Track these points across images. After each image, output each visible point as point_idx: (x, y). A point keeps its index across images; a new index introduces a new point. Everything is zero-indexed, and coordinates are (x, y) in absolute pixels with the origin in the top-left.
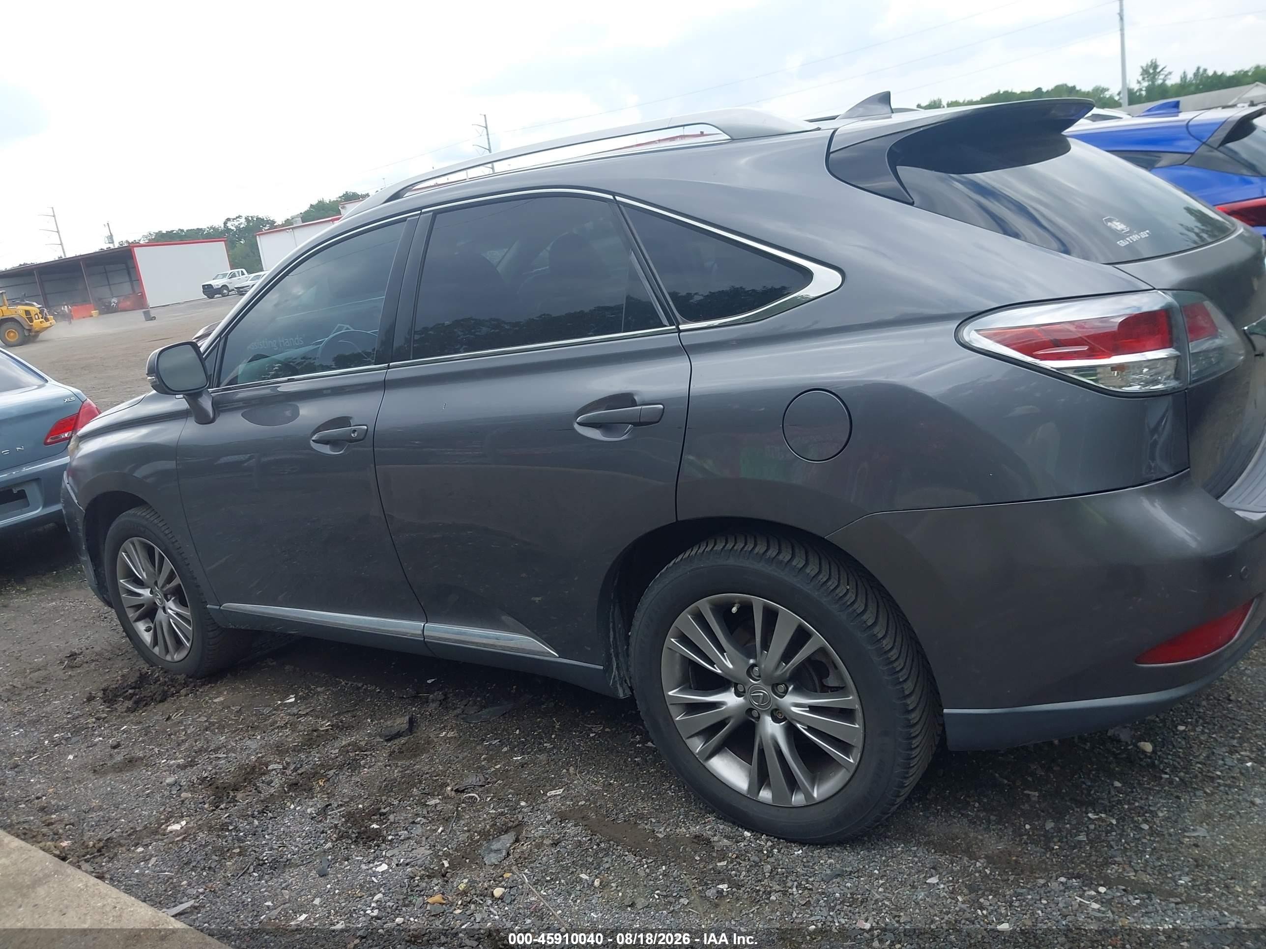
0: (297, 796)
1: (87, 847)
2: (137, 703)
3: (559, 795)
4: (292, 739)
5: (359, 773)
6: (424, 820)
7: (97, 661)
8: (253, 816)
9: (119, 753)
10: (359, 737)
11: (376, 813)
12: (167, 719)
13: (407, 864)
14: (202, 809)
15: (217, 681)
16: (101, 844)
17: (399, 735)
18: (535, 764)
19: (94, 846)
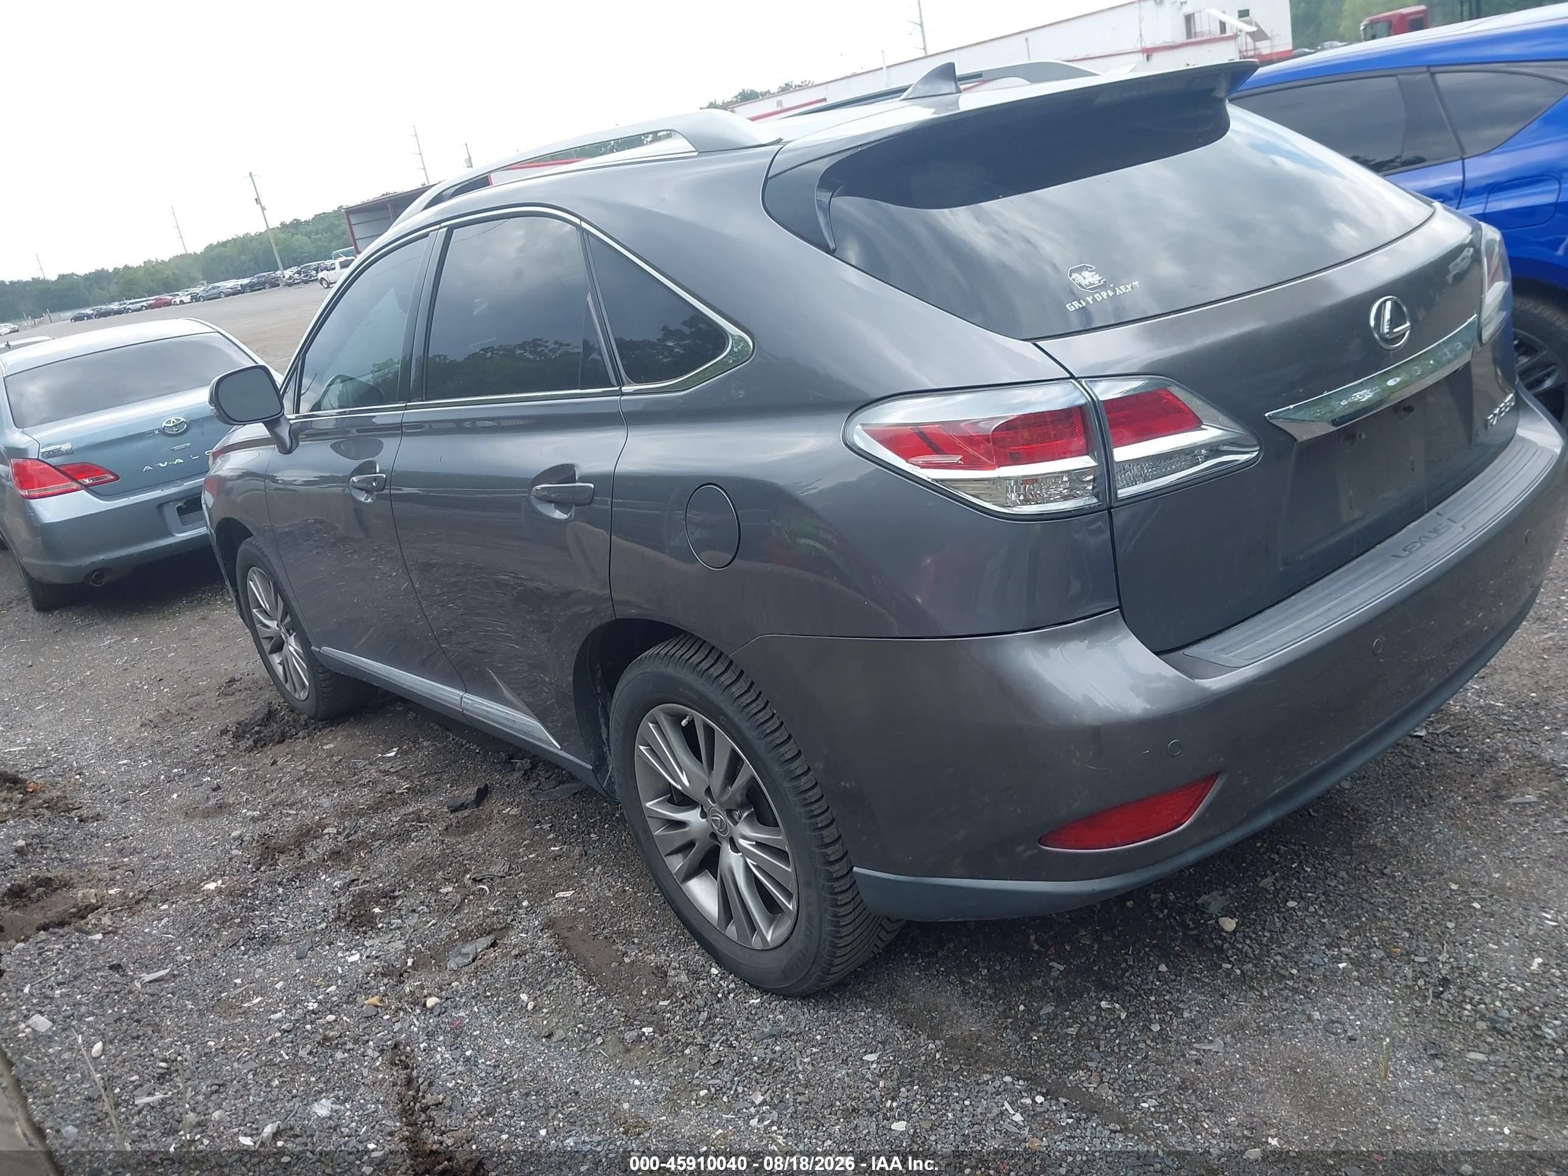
0: (333, 866)
1: (126, 898)
2: (256, 742)
3: (567, 898)
4: (364, 797)
5: (405, 846)
6: (426, 910)
7: (250, 689)
8: (280, 884)
9: (215, 796)
10: (424, 805)
11: (388, 897)
12: (272, 764)
13: (377, 957)
14: (245, 869)
15: (339, 724)
16: (142, 896)
17: (463, 807)
18: (568, 857)
19: (133, 897)
